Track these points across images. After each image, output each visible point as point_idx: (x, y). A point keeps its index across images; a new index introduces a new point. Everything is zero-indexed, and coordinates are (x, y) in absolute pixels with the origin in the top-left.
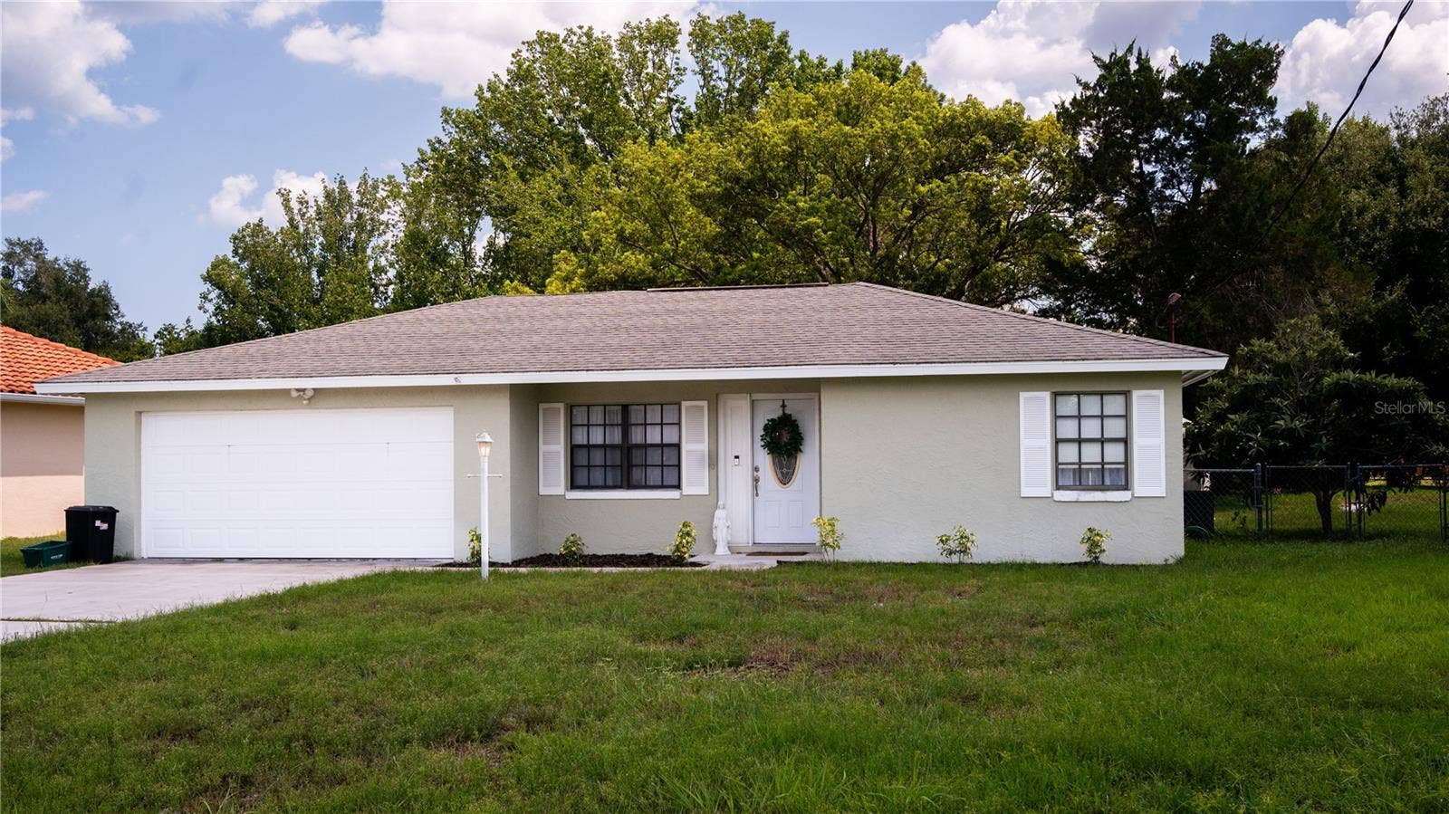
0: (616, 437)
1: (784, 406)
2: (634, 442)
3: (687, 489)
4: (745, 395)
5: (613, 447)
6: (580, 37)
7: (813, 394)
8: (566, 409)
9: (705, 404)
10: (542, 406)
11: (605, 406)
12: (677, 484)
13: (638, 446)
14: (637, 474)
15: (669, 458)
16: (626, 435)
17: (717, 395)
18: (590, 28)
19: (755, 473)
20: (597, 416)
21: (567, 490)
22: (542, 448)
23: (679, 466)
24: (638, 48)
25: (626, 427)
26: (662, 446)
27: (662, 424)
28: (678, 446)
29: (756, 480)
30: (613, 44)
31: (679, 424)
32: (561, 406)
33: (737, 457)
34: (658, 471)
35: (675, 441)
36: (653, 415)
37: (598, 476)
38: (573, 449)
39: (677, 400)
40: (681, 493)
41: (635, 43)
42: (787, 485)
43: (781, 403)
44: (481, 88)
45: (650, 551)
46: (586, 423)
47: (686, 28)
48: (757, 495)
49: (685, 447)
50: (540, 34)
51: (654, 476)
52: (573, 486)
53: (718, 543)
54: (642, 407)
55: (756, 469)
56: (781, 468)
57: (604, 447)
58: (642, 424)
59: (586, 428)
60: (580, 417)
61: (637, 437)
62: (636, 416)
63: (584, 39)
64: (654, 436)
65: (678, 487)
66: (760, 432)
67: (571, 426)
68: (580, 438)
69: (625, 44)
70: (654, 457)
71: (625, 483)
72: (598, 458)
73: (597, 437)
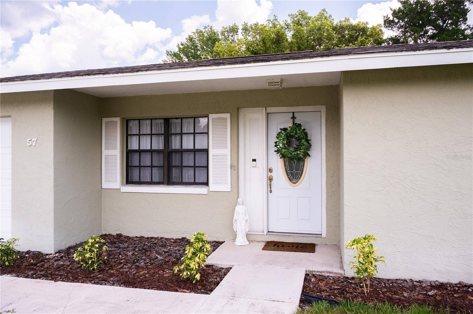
0: (158, 144)
1: (294, 118)
2: (173, 148)
3: (213, 186)
4: (261, 108)
5: (158, 151)
6: (208, 29)
7: (320, 107)
8: (122, 122)
9: (228, 116)
10: (104, 120)
11: (151, 119)
12: (206, 181)
13: (176, 151)
14: (175, 172)
15: (200, 160)
16: (167, 142)
17: (238, 108)
18: (211, 27)
19: (270, 174)
20: (146, 129)
21: (122, 184)
22: (104, 152)
23: (207, 167)
24: (226, 35)
25: (167, 136)
26: (195, 151)
27: (194, 134)
28: (206, 151)
29: (270, 179)
30: (219, 33)
31: (208, 133)
32: (118, 120)
33: (254, 160)
34: (191, 172)
35: (205, 147)
36: (188, 127)
37: (146, 175)
38: (129, 154)
39: (206, 113)
40: (209, 190)
41: (226, 33)
42: (297, 184)
43: (291, 115)
44: (178, 44)
45: (184, 236)
46: (138, 133)
47: (241, 27)
48: (271, 191)
49: (212, 152)
50: (197, 30)
51: (188, 174)
52: (129, 181)
53: (238, 234)
54: (179, 120)
55: (270, 170)
56: (291, 170)
57: (151, 151)
58: (178, 134)
59: (138, 137)
60: (134, 128)
61: (175, 144)
62: (175, 129)
63: (210, 30)
64: (188, 143)
65: (207, 184)
66: (273, 139)
67: (127, 135)
68: (134, 145)
69: (223, 34)
70: (188, 160)
71: (166, 181)
72: (146, 160)
73: (146, 144)
